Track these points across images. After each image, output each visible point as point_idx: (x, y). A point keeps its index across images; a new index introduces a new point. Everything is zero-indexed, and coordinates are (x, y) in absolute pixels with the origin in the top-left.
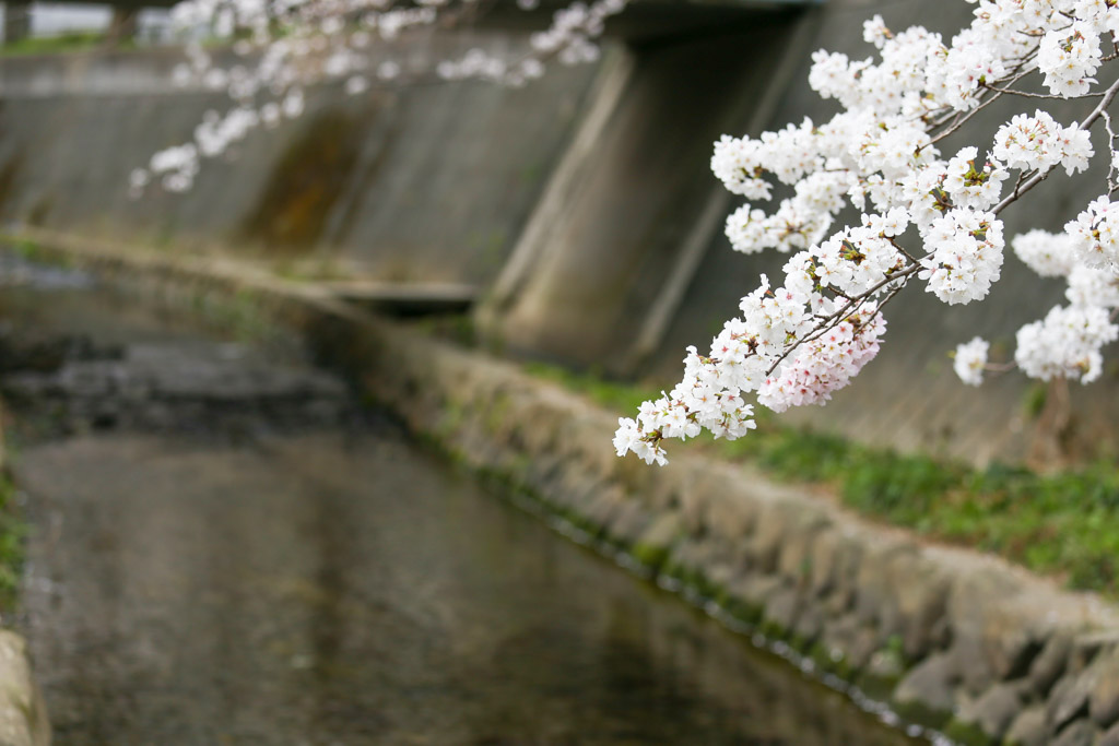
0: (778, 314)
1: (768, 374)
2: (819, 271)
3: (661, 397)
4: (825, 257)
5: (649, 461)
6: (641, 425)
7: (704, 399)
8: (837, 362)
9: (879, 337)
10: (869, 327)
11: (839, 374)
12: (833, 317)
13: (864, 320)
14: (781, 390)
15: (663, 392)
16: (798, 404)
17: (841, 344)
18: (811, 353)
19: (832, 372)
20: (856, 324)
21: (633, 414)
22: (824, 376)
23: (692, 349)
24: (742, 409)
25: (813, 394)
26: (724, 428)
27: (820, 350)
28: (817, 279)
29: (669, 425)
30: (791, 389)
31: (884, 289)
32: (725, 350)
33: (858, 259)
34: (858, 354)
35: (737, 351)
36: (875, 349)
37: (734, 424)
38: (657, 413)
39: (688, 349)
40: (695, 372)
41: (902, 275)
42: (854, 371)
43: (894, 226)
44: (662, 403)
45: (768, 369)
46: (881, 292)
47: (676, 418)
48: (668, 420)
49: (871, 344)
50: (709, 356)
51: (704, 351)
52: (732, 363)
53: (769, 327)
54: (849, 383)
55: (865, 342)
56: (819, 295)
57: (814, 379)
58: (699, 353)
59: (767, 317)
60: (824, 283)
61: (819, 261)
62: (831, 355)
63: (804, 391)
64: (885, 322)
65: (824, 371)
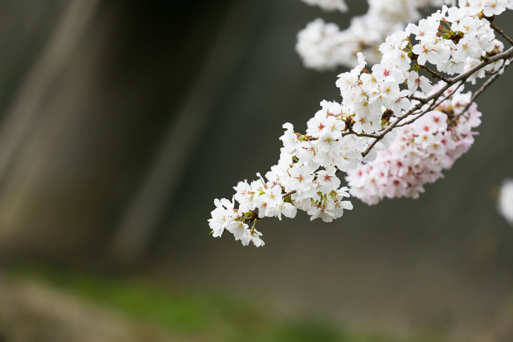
0: (375, 89)
1: (364, 155)
2: (416, 50)
3: (257, 178)
4: (422, 35)
5: (245, 243)
6: (237, 205)
7: (301, 179)
8: (431, 151)
9: (473, 129)
10: (462, 119)
11: (432, 165)
12: (430, 99)
13: (457, 111)
14: (373, 181)
15: (258, 175)
16: (390, 195)
17: (435, 134)
18: (404, 143)
19: (426, 163)
20: (450, 114)
21: (229, 194)
22: (417, 166)
23: (288, 126)
24: (338, 191)
25: (405, 185)
26: (320, 209)
27: (413, 140)
28: (414, 57)
29: (265, 205)
30: (383, 180)
31: (482, 74)
32: (322, 127)
33: (456, 38)
34: (452, 145)
35: (333, 128)
36: (469, 141)
37: (330, 205)
38: (253, 193)
39: (284, 126)
40: (292, 149)
41: (500, 58)
42: (447, 163)
43: (494, 6)
44: (257, 184)
45: (364, 150)
46: (478, 79)
47: (273, 197)
48: (264, 199)
49: (464, 136)
50: (305, 133)
51: (301, 129)
52: (328, 140)
53: (366, 104)
54: (442, 176)
55: (458, 134)
56: (415, 74)
57: (407, 170)
58: (296, 130)
59: (364, 94)
60: (421, 61)
61: (417, 39)
62: (425, 145)
63: (396, 183)
64: (480, 114)
65: (417, 161)
